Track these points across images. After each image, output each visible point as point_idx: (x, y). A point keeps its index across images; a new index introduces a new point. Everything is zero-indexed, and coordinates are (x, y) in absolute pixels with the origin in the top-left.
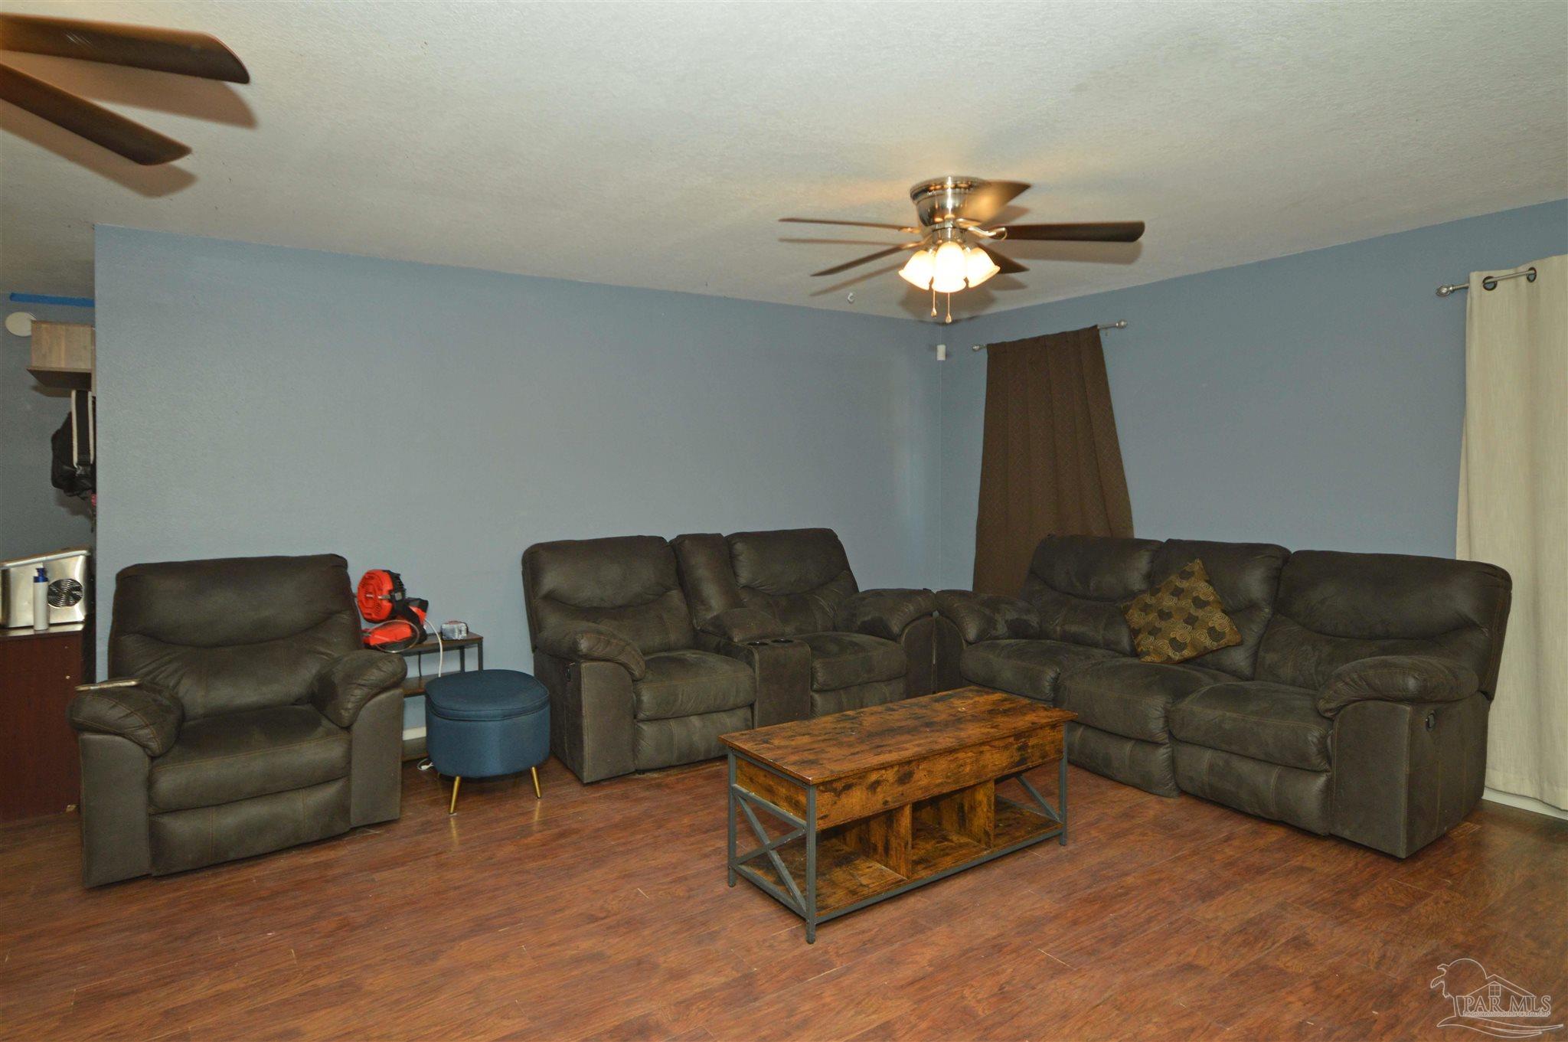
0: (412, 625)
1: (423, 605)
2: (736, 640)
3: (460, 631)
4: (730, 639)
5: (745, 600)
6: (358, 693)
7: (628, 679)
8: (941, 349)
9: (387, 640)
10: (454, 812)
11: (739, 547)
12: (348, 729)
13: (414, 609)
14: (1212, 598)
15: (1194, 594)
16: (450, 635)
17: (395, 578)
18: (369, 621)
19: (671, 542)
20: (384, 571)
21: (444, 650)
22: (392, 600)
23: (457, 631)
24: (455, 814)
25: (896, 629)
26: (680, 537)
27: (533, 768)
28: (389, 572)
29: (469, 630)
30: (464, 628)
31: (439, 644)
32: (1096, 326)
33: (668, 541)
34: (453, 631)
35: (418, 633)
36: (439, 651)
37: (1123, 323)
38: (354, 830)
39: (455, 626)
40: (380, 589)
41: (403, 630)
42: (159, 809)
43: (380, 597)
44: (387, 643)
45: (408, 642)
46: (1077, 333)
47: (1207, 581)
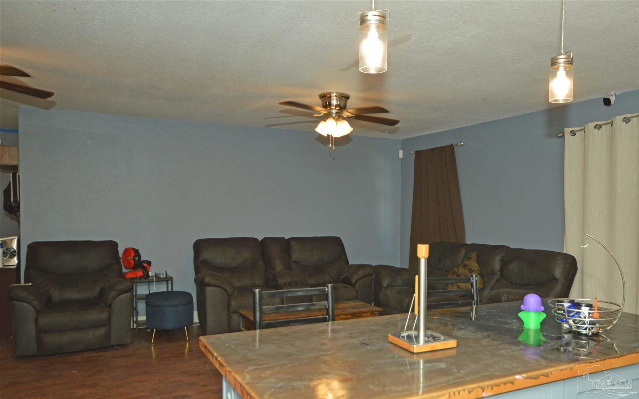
0: (143, 271)
1: (149, 263)
2: (279, 282)
3: (163, 274)
4: (277, 282)
5: (293, 267)
6: (114, 293)
7: (226, 295)
8: (401, 152)
9: (133, 276)
10: (153, 343)
11: (293, 243)
12: (110, 306)
13: (145, 265)
14: (476, 269)
15: (470, 267)
16: (159, 276)
17: (136, 252)
18: (126, 268)
19: (261, 240)
20: (132, 248)
21: (156, 281)
22: (134, 260)
23: (162, 274)
24: (153, 344)
25: (353, 281)
26: (265, 238)
27: (185, 327)
28: (134, 249)
29: (168, 274)
30: (165, 273)
31: (154, 279)
32: (452, 144)
33: (260, 240)
34: (160, 274)
35: (145, 274)
36: (154, 282)
37: (462, 144)
38: (113, 346)
39: (161, 272)
40: (130, 255)
41: (140, 273)
42: (40, 331)
43: (129, 259)
44: (133, 277)
45: (141, 278)
46: (445, 147)
47: (476, 262)
